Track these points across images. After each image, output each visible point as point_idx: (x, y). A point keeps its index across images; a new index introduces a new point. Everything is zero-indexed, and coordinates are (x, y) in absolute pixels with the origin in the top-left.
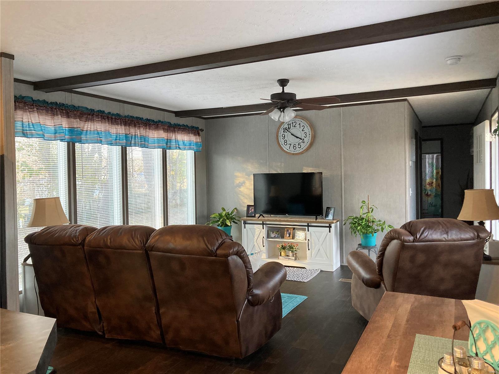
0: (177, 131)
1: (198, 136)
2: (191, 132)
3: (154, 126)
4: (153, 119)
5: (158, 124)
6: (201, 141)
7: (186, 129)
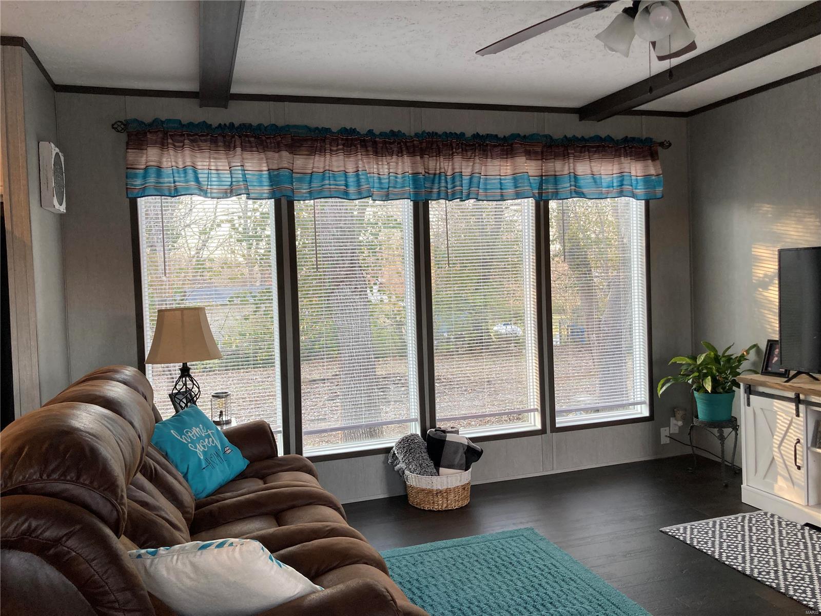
0: (573, 154)
1: (650, 161)
2: (626, 151)
3: (500, 148)
4: (495, 133)
5: (512, 144)
6: (661, 172)
7: (608, 146)
